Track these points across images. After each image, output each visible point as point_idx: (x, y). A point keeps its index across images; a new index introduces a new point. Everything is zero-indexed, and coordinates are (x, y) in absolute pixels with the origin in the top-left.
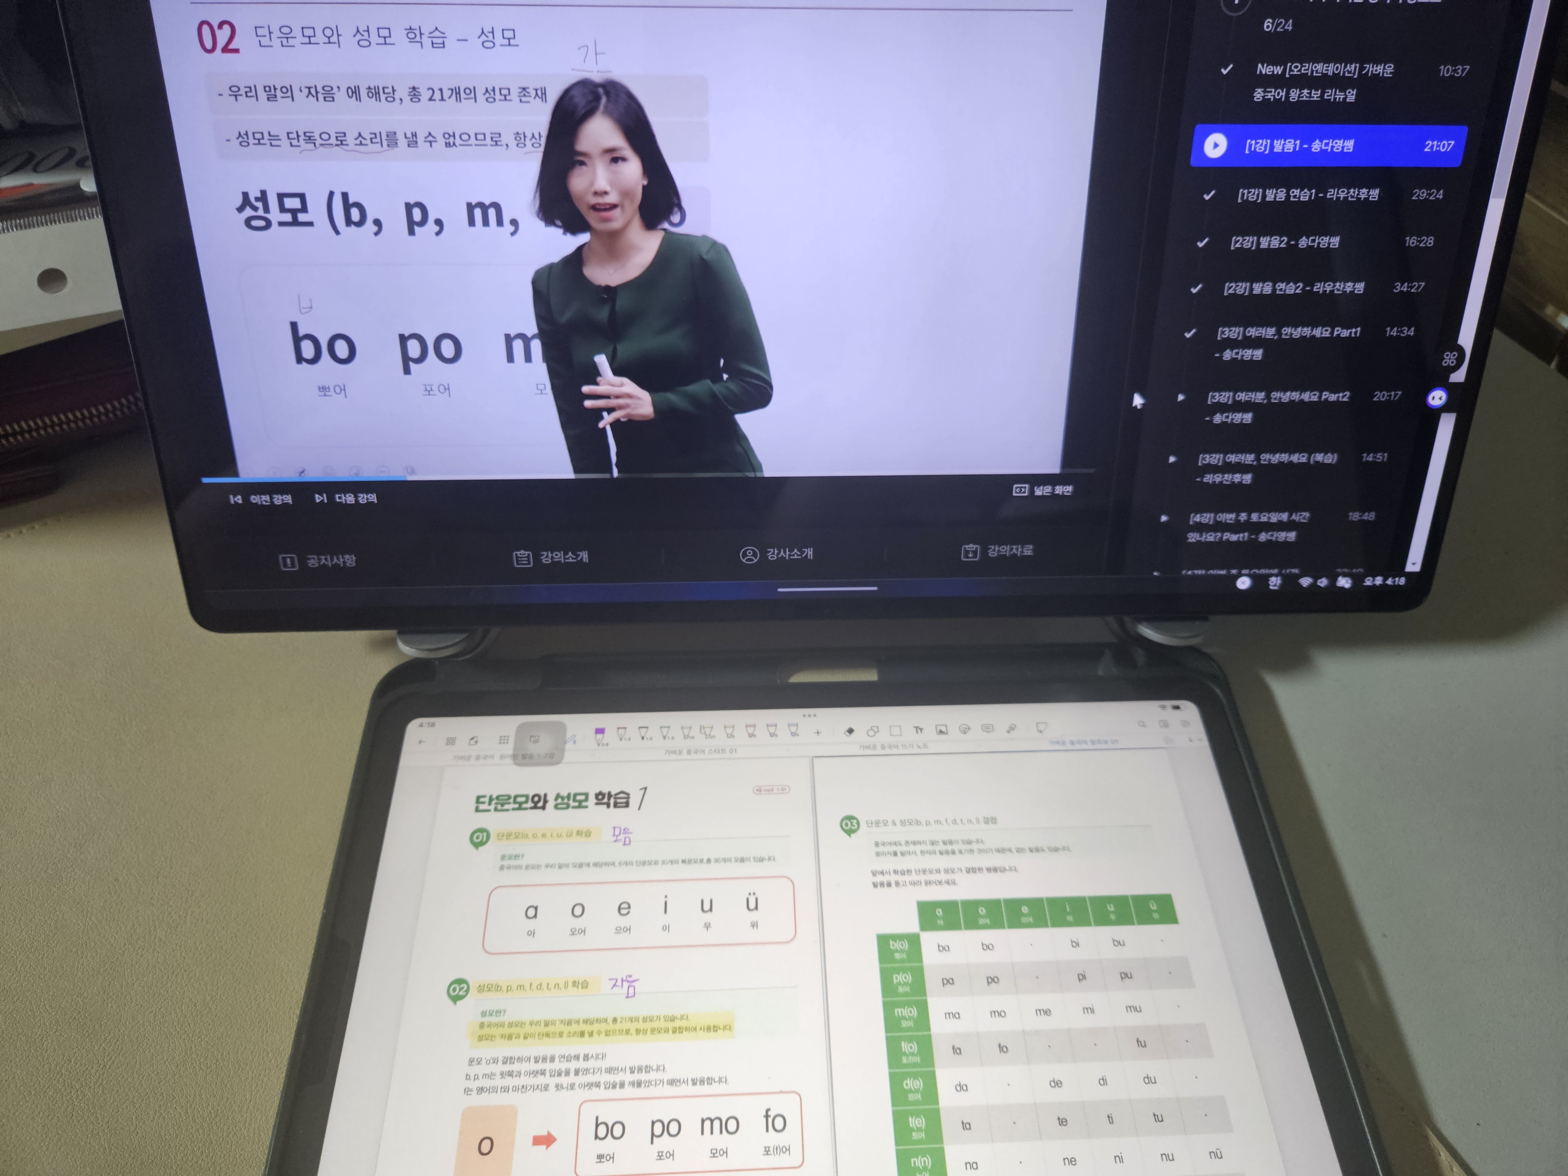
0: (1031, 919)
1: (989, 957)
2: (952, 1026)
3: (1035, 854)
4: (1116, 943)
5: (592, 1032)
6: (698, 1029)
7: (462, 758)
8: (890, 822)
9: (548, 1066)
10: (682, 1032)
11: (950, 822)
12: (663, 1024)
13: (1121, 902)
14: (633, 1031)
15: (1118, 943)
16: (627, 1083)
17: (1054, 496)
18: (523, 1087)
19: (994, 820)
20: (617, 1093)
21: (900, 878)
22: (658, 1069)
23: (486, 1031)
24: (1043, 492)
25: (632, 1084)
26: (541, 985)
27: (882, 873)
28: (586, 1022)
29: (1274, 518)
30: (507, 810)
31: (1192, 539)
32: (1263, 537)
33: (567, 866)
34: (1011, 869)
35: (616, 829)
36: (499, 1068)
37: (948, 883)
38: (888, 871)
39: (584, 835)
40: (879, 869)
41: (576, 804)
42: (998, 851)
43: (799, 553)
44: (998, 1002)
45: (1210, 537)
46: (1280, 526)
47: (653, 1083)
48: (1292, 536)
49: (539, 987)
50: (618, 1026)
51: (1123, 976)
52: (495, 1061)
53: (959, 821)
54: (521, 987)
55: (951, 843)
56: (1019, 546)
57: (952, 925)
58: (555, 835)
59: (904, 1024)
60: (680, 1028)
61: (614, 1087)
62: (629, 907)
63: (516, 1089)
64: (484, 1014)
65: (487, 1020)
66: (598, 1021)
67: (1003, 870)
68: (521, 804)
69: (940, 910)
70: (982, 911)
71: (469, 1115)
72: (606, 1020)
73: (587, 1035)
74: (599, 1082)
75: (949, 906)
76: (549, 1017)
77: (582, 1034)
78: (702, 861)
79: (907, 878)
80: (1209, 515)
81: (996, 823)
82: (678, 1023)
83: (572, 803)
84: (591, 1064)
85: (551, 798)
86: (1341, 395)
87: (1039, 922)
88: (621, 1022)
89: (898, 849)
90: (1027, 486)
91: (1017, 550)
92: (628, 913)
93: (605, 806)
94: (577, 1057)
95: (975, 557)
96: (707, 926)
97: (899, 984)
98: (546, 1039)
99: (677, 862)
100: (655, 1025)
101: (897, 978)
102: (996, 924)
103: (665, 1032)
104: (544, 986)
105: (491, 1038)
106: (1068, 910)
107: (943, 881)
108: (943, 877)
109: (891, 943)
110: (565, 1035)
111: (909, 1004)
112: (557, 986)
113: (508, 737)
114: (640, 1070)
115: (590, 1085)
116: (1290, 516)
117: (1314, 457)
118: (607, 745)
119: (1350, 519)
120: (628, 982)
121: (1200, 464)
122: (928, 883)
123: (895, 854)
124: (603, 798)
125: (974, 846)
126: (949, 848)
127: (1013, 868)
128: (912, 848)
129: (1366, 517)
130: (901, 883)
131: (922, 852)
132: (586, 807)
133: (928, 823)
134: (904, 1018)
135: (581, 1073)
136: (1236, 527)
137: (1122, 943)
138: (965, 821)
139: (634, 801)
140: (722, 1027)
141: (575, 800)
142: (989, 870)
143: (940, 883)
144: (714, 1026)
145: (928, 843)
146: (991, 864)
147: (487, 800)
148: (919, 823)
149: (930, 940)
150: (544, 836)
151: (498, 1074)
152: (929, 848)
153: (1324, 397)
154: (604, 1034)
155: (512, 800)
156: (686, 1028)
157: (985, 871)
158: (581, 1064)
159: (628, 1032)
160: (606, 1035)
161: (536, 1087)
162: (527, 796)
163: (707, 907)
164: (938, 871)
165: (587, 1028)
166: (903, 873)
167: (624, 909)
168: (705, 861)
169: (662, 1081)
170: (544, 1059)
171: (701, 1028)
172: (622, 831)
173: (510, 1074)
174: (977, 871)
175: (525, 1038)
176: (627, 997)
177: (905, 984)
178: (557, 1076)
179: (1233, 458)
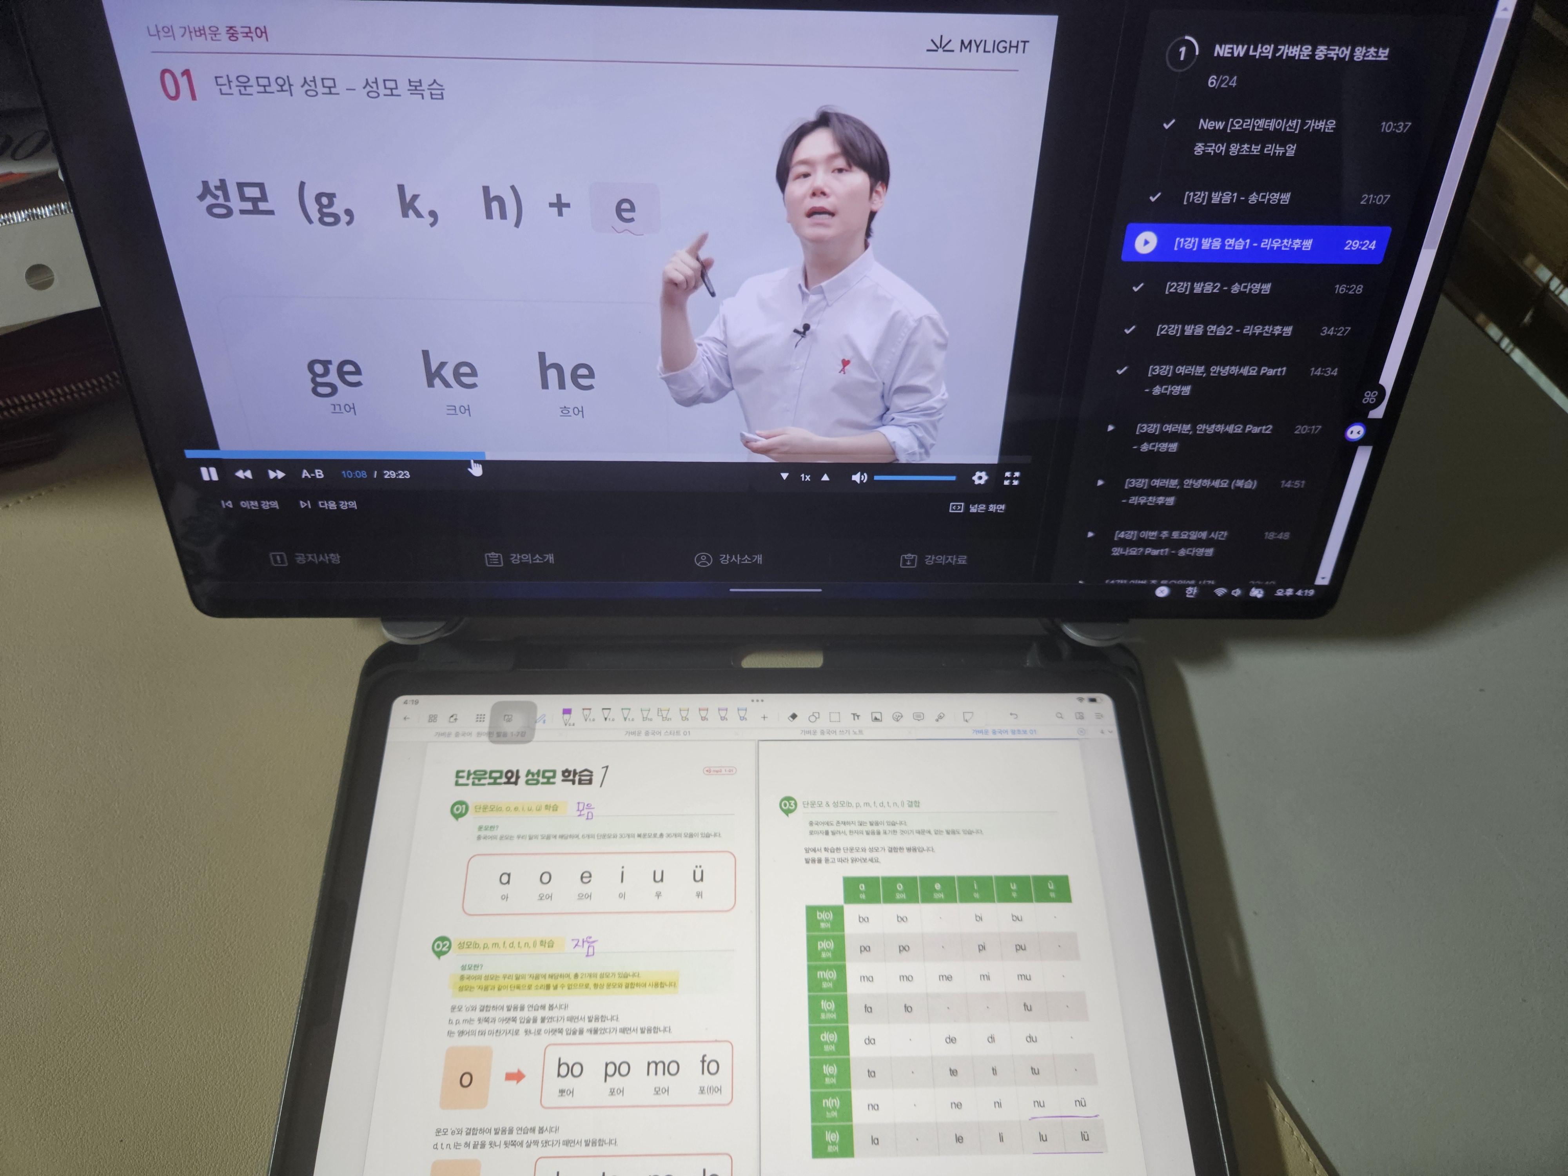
0: (942, 896)
1: (902, 928)
2: (866, 988)
3: (951, 836)
4: (1015, 918)
5: (557, 986)
6: (647, 985)
7: (443, 734)
8: (824, 804)
9: (518, 1014)
10: (634, 987)
11: (877, 804)
12: (617, 980)
13: (1023, 881)
14: (591, 986)
15: (1016, 918)
16: (585, 1030)
17: (987, 513)
18: (497, 1031)
19: (917, 804)
20: (577, 1038)
21: (830, 855)
22: (612, 1019)
23: (466, 982)
24: (978, 510)
25: (590, 1031)
26: (513, 943)
27: (814, 850)
28: (551, 976)
29: (1194, 536)
30: (484, 785)
31: (1116, 552)
32: (1182, 552)
33: (536, 837)
34: (928, 850)
35: (580, 804)
36: (477, 1014)
37: (871, 860)
38: (819, 848)
39: (551, 809)
40: (812, 846)
41: (545, 780)
42: (919, 832)
43: (749, 559)
44: (906, 968)
45: (1133, 552)
46: (1199, 543)
47: (608, 1030)
48: (1210, 552)
49: (511, 945)
50: (579, 981)
51: (1018, 948)
52: (474, 1009)
53: (885, 804)
54: (495, 945)
55: (877, 824)
56: (955, 556)
57: (872, 898)
58: (526, 808)
59: (825, 985)
60: (632, 984)
61: (574, 1033)
62: (590, 876)
63: (491, 1033)
64: (463, 968)
65: (467, 973)
66: (561, 976)
67: (922, 850)
68: (496, 779)
69: (863, 885)
70: (900, 887)
71: (452, 1054)
72: (568, 976)
73: (552, 988)
74: (562, 1029)
75: (871, 882)
76: (520, 972)
77: (548, 987)
78: (655, 835)
79: (836, 855)
80: (1132, 533)
81: (919, 806)
82: (630, 980)
83: (541, 780)
84: (555, 1013)
85: (522, 774)
86: (1264, 428)
87: (950, 898)
88: (581, 977)
89: (830, 829)
90: (963, 504)
91: (952, 559)
92: (589, 881)
93: (571, 783)
94: (543, 1007)
95: (913, 564)
96: (658, 895)
97: (823, 950)
98: (517, 991)
99: (633, 836)
100: (611, 980)
101: (821, 945)
102: (911, 898)
103: (619, 987)
104: (516, 944)
105: (470, 988)
106: (976, 888)
107: (868, 859)
108: (868, 855)
109: (818, 913)
110: (533, 987)
111: (830, 968)
112: (526, 944)
113: (484, 715)
114: (597, 1019)
115: (554, 1031)
116: (1210, 534)
117: (1236, 483)
118: (574, 725)
119: (1266, 538)
120: (588, 942)
121: (1126, 488)
122: (854, 860)
123: (827, 833)
124: (569, 775)
125: (897, 828)
126: (875, 828)
127: (931, 849)
128: (842, 828)
129: (1280, 537)
130: (831, 860)
131: (850, 832)
132: (554, 783)
133: (858, 805)
134: (825, 980)
135: (546, 1021)
136: (1157, 543)
137: (1020, 919)
138: (891, 804)
139: (597, 779)
140: (668, 984)
141: (544, 777)
142: (909, 850)
143: (865, 860)
144: (661, 983)
145: (857, 824)
146: (911, 844)
147: (465, 774)
148: (850, 805)
149: (852, 912)
150: (516, 809)
151: (476, 1019)
152: (858, 828)
153: (1247, 430)
154: (567, 987)
155: (487, 776)
156: (637, 984)
157: (905, 850)
158: (547, 1013)
159: (587, 986)
160: (569, 988)
161: (508, 1032)
162: (501, 772)
163: (658, 878)
164: (864, 850)
165: (552, 982)
166: (833, 851)
167: (586, 877)
168: (658, 835)
169: (615, 1030)
170: (516, 1008)
171: (650, 984)
172: (585, 806)
173: (487, 1020)
174: (898, 850)
175: (499, 989)
176: (587, 956)
177: (828, 950)
178: (527, 1023)
179: (1157, 483)
